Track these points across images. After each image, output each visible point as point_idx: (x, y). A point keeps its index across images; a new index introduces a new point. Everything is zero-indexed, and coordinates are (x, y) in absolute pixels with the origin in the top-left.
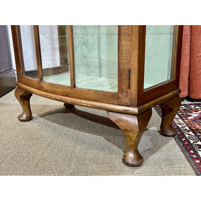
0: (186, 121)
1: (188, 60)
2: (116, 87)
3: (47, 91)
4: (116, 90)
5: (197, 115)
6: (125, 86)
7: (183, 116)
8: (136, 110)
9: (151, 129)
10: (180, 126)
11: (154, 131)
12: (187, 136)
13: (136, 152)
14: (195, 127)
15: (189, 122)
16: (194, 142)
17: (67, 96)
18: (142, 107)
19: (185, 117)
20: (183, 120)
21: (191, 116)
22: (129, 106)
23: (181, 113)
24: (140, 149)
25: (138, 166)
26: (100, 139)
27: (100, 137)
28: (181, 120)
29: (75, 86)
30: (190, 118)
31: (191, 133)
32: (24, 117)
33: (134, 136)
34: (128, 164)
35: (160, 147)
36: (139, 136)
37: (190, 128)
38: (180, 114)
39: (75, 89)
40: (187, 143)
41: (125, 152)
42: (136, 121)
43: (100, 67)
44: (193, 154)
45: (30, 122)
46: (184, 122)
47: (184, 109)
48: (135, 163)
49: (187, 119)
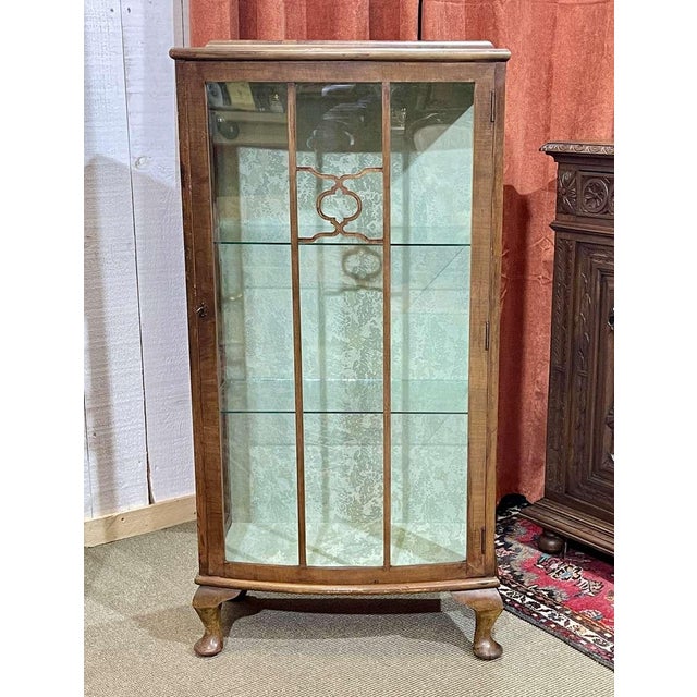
4: (462, 557)
6: (477, 551)
17: (376, 583)
29: (390, 566)
39: (390, 570)
40: (517, 605)
44: (539, 618)
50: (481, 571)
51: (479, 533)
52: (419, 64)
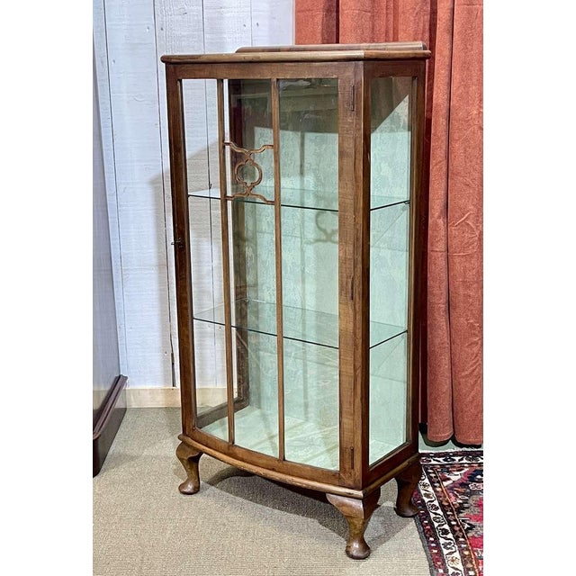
0: (439, 489)
1: (448, 381)
2: (334, 447)
3: (242, 460)
4: (336, 467)
5: (459, 477)
6: (347, 466)
7: (436, 480)
8: (360, 494)
9: (384, 504)
10: (426, 500)
11: (388, 508)
12: (432, 516)
13: (362, 541)
14: (447, 501)
15: (442, 491)
16: (439, 526)
17: (273, 470)
18: (368, 489)
19: (438, 482)
20: (434, 487)
21: (449, 479)
22: (352, 489)
23: (434, 473)
24: (367, 538)
25: (364, 559)
26: (313, 523)
27: (312, 520)
28: (430, 489)
29: (284, 460)
30: (445, 484)
31: (439, 511)
32: (190, 488)
33: (359, 523)
34: (352, 557)
35: (394, 534)
36: (365, 524)
37: (440, 503)
38: (433, 475)
39: (285, 463)
40: (428, 527)
41: (349, 541)
42: (361, 506)
43: (306, 406)
44: (432, 542)
45: (198, 495)
46: (435, 491)
47: (442, 466)
48: (361, 555)
49: (440, 487)
50: (350, 482)
51: (349, 451)
52: (296, 64)
